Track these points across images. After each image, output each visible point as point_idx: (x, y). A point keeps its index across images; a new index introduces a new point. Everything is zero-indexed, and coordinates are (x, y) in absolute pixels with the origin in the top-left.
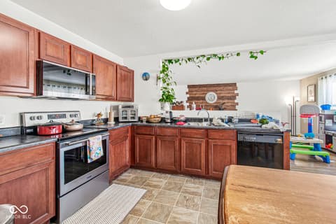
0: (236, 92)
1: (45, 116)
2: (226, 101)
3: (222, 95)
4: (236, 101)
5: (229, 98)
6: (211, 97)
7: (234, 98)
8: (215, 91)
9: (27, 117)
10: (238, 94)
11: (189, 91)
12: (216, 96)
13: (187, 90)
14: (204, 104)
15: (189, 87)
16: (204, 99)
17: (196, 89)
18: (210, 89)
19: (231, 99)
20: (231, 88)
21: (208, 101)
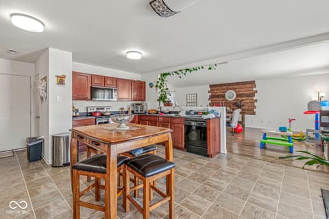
0: (254, 89)
1: (95, 109)
2: (245, 98)
3: (240, 93)
4: (255, 98)
5: (248, 96)
6: (231, 95)
7: (252, 95)
8: (234, 89)
9: (89, 108)
10: (256, 92)
11: (211, 90)
12: (235, 94)
13: (209, 89)
14: (224, 102)
15: (211, 86)
16: (224, 96)
17: (217, 88)
18: (229, 87)
19: (250, 96)
20: (250, 85)
21: (228, 99)
